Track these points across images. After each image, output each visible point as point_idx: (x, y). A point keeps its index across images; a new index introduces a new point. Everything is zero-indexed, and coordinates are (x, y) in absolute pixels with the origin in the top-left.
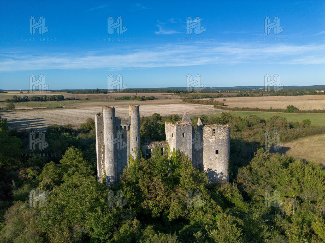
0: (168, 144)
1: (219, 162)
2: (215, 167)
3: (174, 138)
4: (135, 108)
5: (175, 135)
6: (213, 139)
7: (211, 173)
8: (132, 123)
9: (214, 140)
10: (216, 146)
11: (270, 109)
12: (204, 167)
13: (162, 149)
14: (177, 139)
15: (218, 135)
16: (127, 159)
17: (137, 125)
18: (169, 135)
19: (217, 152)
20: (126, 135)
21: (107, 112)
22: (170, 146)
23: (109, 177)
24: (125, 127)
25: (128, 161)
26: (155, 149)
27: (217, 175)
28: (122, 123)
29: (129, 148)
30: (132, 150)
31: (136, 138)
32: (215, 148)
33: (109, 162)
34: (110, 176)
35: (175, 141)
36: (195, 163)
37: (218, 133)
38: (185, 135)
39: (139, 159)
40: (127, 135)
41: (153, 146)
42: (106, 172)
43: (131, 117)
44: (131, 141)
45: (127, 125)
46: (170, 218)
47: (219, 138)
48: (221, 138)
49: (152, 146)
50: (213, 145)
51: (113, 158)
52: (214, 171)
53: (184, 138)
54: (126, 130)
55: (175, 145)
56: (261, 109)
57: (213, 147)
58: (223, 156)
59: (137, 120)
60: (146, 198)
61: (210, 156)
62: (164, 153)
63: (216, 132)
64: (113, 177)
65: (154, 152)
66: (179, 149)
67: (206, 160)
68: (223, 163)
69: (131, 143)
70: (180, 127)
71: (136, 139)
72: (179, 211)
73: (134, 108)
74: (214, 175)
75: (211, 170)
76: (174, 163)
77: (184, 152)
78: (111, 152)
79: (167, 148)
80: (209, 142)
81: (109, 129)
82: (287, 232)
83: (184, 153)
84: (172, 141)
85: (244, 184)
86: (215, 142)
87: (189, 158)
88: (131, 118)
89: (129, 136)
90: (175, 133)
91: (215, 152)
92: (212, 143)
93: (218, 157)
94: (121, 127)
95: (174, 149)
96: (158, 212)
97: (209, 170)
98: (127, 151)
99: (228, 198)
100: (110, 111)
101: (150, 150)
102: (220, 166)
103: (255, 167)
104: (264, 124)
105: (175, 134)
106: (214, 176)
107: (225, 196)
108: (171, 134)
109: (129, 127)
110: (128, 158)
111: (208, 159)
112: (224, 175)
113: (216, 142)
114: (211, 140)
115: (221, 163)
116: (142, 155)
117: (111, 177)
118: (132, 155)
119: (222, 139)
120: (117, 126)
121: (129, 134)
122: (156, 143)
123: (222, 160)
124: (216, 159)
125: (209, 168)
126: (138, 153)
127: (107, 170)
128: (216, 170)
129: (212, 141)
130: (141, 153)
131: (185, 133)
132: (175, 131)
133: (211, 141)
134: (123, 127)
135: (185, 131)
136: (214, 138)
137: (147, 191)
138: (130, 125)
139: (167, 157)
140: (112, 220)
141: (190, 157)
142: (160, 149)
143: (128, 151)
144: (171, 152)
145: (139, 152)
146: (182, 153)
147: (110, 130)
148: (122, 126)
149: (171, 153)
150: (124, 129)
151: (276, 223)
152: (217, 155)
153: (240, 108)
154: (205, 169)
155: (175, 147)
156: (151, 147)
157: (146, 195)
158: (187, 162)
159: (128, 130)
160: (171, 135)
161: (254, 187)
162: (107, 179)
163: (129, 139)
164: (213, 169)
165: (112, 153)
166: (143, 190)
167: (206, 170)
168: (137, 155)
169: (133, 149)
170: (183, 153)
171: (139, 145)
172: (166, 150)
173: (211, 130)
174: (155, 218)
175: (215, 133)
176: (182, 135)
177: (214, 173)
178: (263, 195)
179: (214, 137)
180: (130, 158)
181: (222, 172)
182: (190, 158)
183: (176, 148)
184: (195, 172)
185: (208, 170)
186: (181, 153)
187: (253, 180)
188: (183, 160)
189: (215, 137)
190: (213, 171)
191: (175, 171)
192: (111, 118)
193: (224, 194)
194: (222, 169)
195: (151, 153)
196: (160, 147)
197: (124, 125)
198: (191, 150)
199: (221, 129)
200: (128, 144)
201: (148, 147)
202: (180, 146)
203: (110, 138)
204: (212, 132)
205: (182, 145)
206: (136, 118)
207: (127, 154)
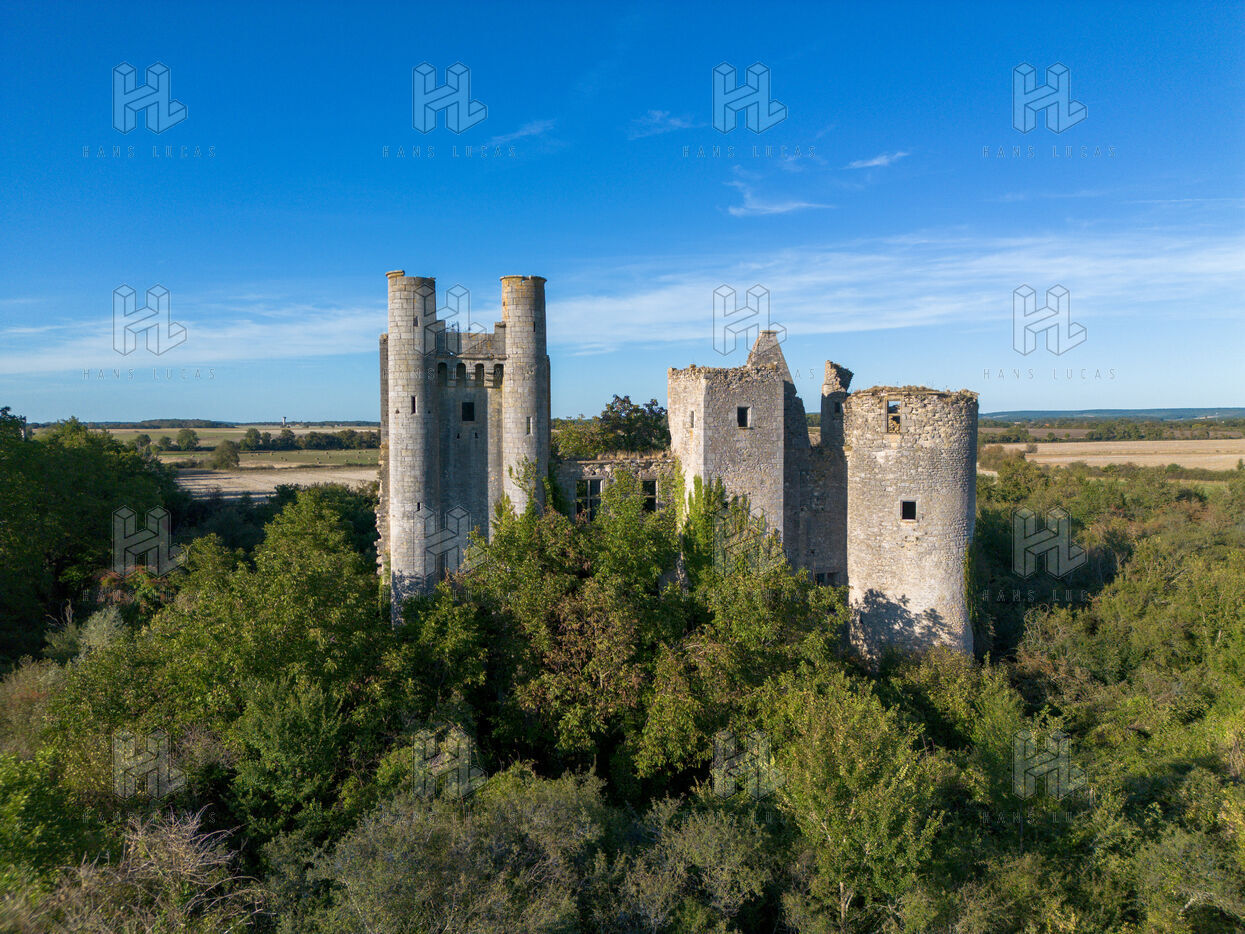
0: (675, 464)
1: (921, 556)
2: (900, 580)
3: (699, 431)
4: (523, 286)
5: (700, 414)
6: (888, 451)
7: (882, 612)
8: (508, 351)
9: (892, 453)
10: (904, 481)
12: (850, 584)
13: (649, 486)
14: (710, 433)
15: (912, 430)
16: (487, 514)
17: (533, 361)
18: (681, 424)
19: (909, 510)
20: (486, 407)
21: (398, 294)
22: (682, 472)
23: (402, 578)
24: (480, 367)
25: (491, 525)
26: (616, 481)
27: (910, 623)
28: (463, 350)
29: (500, 465)
30: (508, 474)
31: (525, 420)
32: (900, 491)
33: (404, 515)
34: (406, 574)
35: (702, 443)
37: (914, 417)
38: (749, 417)
39: (534, 512)
40: (490, 409)
41: (608, 469)
42: (392, 559)
43: (504, 326)
44: (505, 436)
45: (488, 359)
46: (643, 765)
47: (920, 442)
48: (927, 444)
49: (601, 466)
50: (892, 476)
51: (419, 496)
52: (893, 601)
53: (748, 432)
54: (487, 384)
55: (701, 461)
57: (889, 489)
58: (937, 529)
59: (530, 339)
60: (538, 665)
61: (876, 530)
62: (661, 506)
63: (903, 417)
64: (418, 583)
65: (612, 496)
66: (720, 481)
67: (861, 551)
68: (938, 565)
69: (504, 445)
70: (726, 377)
71: (525, 426)
73: (518, 285)
74: (896, 622)
75: (883, 596)
76: (698, 545)
77: (745, 497)
78: (413, 467)
79: (672, 483)
80: (872, 464)
81: (403, 368)
83: (745, 501)
84: (692, 445)
86: (898, 461)
87: (770, 530)
88: (508, 330)
89: (499, 412)
90: (702, 406)
91: (898, 509)
92: (883, 470)
93: (916, 534)
94: (462, 367)
95: (697, 481)
97: (872, 596)
98: (487, 478)
100: (413, 289)
101: (596, 484)
102: (923, 577)
104: (1195, 504)
105: (702, 410)
106: (896, 627)
108: (689, 413)
109: (499, 368)
110: (490, 510)
111: (868, 546)
112: (945, 625)
113: (905, 460)
114: (880, 456)
115: (929, 562)
116: (554, 498)
117: (407, 582)
118: (508, 497)
119: (932, 450)
120: (443, 360)
121: (500, 404)
122: (621, 456)
123: (935, 549)
124: (907, 545)
125: (871, 591)
126: (533, 484)
127: (396, 551)
128: (904, 596)
129: (887, 457)
130: (548, 487)
131: (749, 412)
132: (701, 399)
133: (881, 461)
134: (470, 368)
135: (749, 399)
136: (894, 445)
137: (544, 631)
138: (501, 362)
139: (670, 520)
141: (776, 521)
142: (639, 486)
143: (492, 477)
144: (687, 496)
145: (540, 485)
146: (736, 499)
147: (408, 371)
148: (467, 363)
149: (687, 501)
150: (473, 377)
152: (908, 525)
154: (856, 596)
155: (702, 468)
156: (597, 471)
157: (542, 652)
159: (491, 384)
160: (689, 420)
162: (395, 588)
163: (499, 425)
164: (889, 594)
165: (418, 473)
167: (861, 600)
168: (530, 495)
169: (511, 470)
170: (741, 500)
171: (538, 454)
172: (666, 491)
173: (880, 408)
175: (897, 419)
176: (734, 416)
177: (894, 611)
178: (1147, 728)
179: (894, 440)
180: (500, 510)
181: (932, 610)
182: (777, 532)
183: (707, 473)
185: (866, 600)
186: (730, 500)
189: (899, 437)
190: (888, 603)
192: (412, 320)
194: (937, 593)
195: (599, 501)
196: (643, 474)
197: (475, 359)
198: (781, 493)
199: (926, 402)
200: (491, 449)
201: (586, 469)
202: (723, 468)
203: (410, 404)
204: (883, 417)
205: (733, 461)
206: (526, 329)
207: (490, 493)
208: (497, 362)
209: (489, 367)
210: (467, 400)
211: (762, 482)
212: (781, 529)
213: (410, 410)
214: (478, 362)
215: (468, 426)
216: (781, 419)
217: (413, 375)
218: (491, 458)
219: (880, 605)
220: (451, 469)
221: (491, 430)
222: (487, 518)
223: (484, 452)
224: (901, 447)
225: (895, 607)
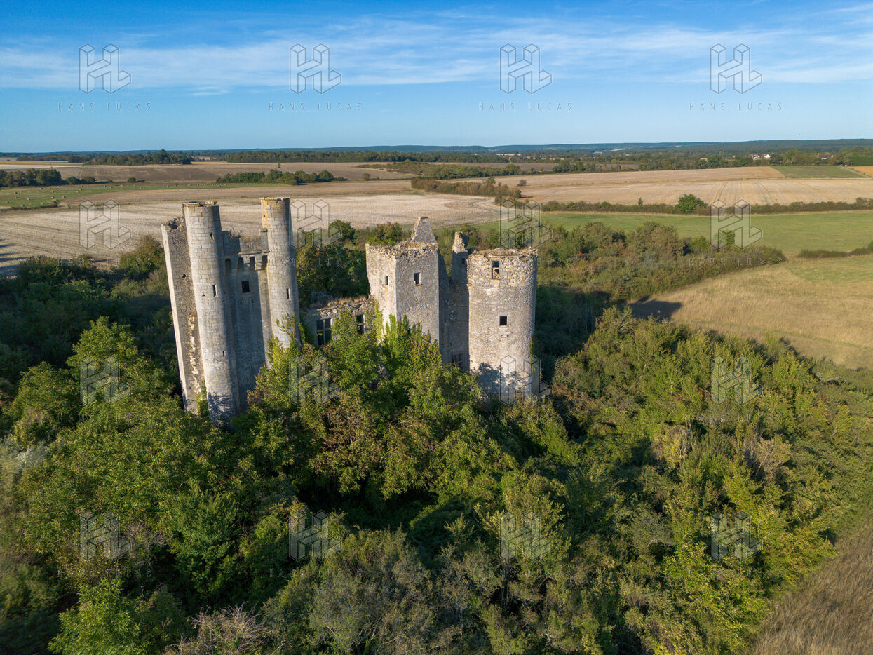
0: (375, 304)
1: (509, 345)
2: (498, 358)
3: (392, 289)
4: (278, 205)
5: (393, 279)
6: (493, 289)
7: (488, 375)
8: (271, 247)
9: (495, 290)
10: (501, 305)
11: (637, 204)
12: (471, 359)
13: (360, 318)
14: (399, 291)
15: (505, 277)
16: (264, 348)
17: (288, 253)
18: (378, 281)
19: (503, 321)
20: (257, 282)
21: (197, 219)
22: (380, 310)
23: (217, 397)
24: (252, 259)
25: (266, 354)
26: (340, 318)
28: (242, 250)
29: (269, 317)
30: (276, 324)
31: (286, 290)
32: (499, 311)
33: (214, 359)
34: (219, 394)
35: (395, 297)
36: (448, 351)
37: (507, 270)
38: (420, 278)
39: (297, 347)
40: (260, 283)
41: (335, 311)
42: (207, 385)
43: (267, 231)
44: (271, 300)
45: (258, 253)
46: (386, 492)
47: (509, 284)
48: (513, 285)
49: (331, 310)
50: (494, 302)
51: (223, 347)
52: (495, 369)
53: (420, 287)
54: (257, 268)
55: (395, 307)
56: (615, 206)
57: (493, 310)
58: (517, 330)
59: (285, 240)
60: (321, 446)
61: (486, 331)
62: (367, 329)
63: (501, 270)
64: (228, 399)
65: (339, 327)
66: (406, 317)
67: (477, 342)
68: (517, 349)
69: (271, 306)
70: (407, 257)
71: (286, 295)
72: (409, 475)
73: (274, 204)
74: (496, 379)
75: (489, 366)
76: (394, 355)
77: (419, 324)
78: (218, 330)
79: (374, 315)
80: (484, 296)
81: (205, 267)
82: (667, 504)
83: (419, 327)
84: (387, 296)
85: (570, 398)
86: (498, 295)
87: (432, 340)
88: (269, 234)
89: (266, 284)
90: (394, 274)
91: (497, 320)
92: (490, 299)
93: (507, 333)
94: (241, 260)
95: (392, 318)
96: (356, 480)
97: (483, 366)
98: (262, 327)
99: (532, 433)
100: (207, 215)
101: (328, 321)
102: (510, 356)
103: (597, 356)
104: (621, 244)
105: (395, 277)
106: (497, 382)
107: (523, 430)
108: (384, 276)
109: (265, 259)
110: (265, 345)
111: (481, 340)
113: (501, 294)
114: (488, 291)
115: (513, 348)
116: (306, 335)
117: (221, 399)
118: (277, 338)
119: (516, 288)
120: (228, 257)
121: (266, 280)
122: (342, 302)
123: (516, 340)
124: (502, 339)
125: (483, 364)
126: (293, 330)
127: (210, 381)
128: (500, 366)
129: (492, 292)
130: (302, 330)
131: (420, 275)
132: (393, 270)
133: (489, 294)
134: (246, 260)
135: (420, 268)
136: (496, 285)
137: (322, 428)
138: (266, 254)
139: (373, 338)
140: (233, 508)
141: (435, 335)
142: (355, 319)
143: (265, 326)
144: (384, 325)
145: (297, 329)
146: (414, 326)
147: (209, 269)
148: (244, 257)
149: (385, 328)
150: (248, 266)
151: (643, 485)
152: (503, 329)
153: (563, 205)
154: (474, 365)
155: (396, 311)
156: (329, 313)
157: (322, 439)
158: (427, 348)
159: (260, 268)
160: (384, 280)
161: (594, 404)
162: (212, 403)
163: (266, 293)
164: (493, 365)
165: (221, 333)
166: (312, 426)
167: (477, 368)
168: (292, 336)
169: (278, 322)
170: (417, 326)
171: (295, 310)
172: (370, 320)
173: (488, 264)
174: (347, 495)
175: (498, 271)
176: (412, 278)
177: (495, 374)
178: (615, 423)
179: (496, 283)
180: (271, 345)
182: (436, 340)
183: (399, 315)
184: (448, 375)
185: (480, 368)
186: (411, 327)
187: (591, 386)
188: (418, 346)
189: (499, 281)
190: (492, 370)
191: (396, 375)
192: (208, 235)
193: (520, 425)
195: (330, 331)
196: (355, 312)
197: (249, 254)
198: (438, 319)
199: (513, 261)
200: (263, 308)
201: (322, 313)
202: (407, 309)
203: (212, 291)
204: (490, 270)
205: (412, 305)
206: (282, 233)
207: (264, 336)
208: (263, 254)
209: (258, 258)
210: (245, 280)
211: (428, 314)
212: (438, 339)
213: (213, 294)
214: (251, 256)
215: (247, 295)
216: (437, 277)
217: (212, 271)
218: (263, 314)
219: (488, 371)
220: (238, 324)
221: (262, 297)
222: (264, 351)
223: (259, 311)
224: (500, 286)
225: (496, 372)
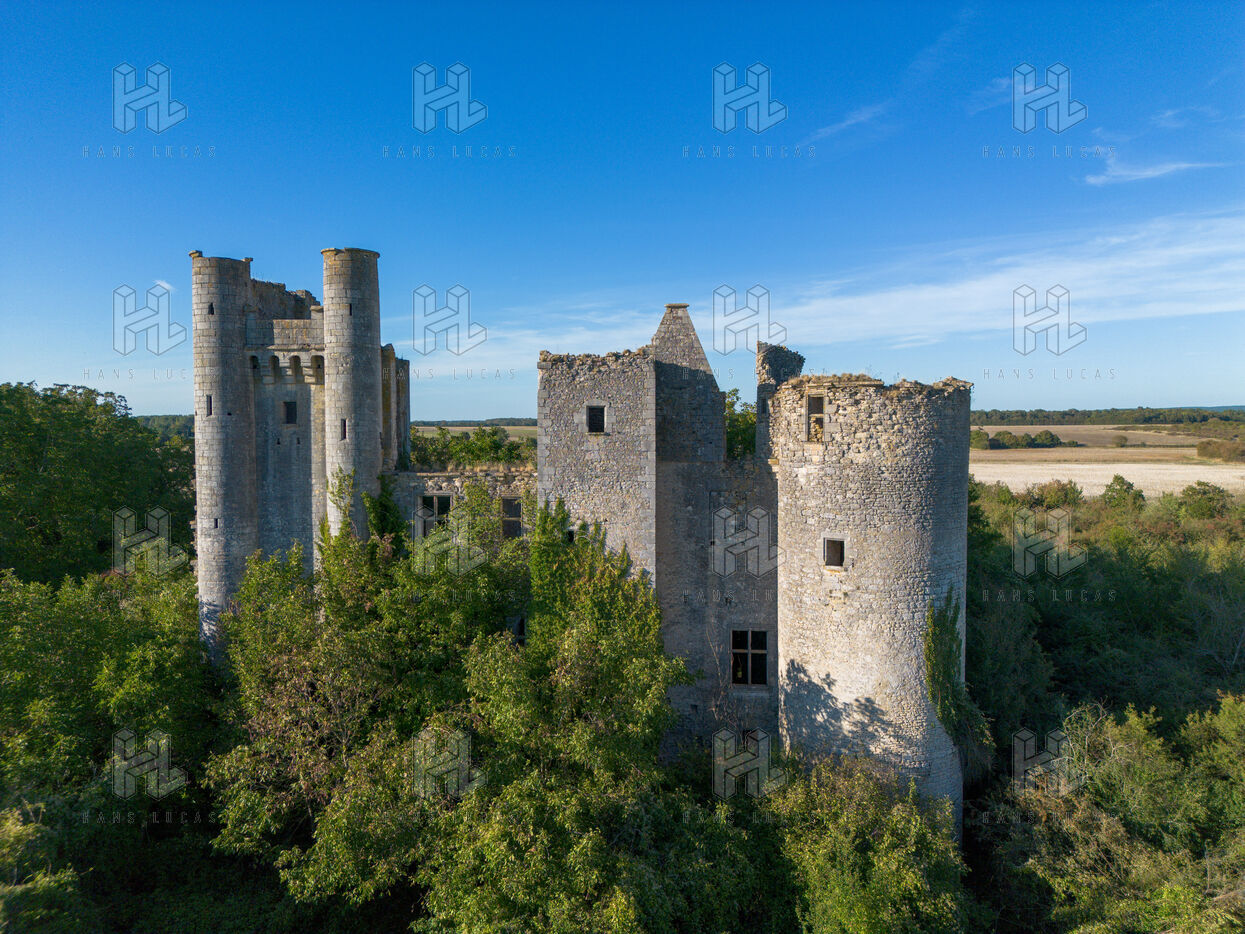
1: (852, 620)
2: (824, 652)
6: (810, 468)
8: (327, 338)
9: (814, 470)
10: (829, 510)
12: (778, 649)
13: (511, 506)
15: (838, 437)
16: (312, 534)
17: (349, 351)
20: (309, 407)
21: (194, 278)
26: (468, 498)
27: (836, 714)
28: (277, 341)
29: (324, 475)
31: (339, 423)
32: (823, 525)
33: (202, 533)
36: (720, 618)
37: (841, 419)
38: (606, 419)
40: (314, 410)
41: (457, 483)
44: (326, 442)
45: (304, 349)
47: (851, 455)
48: (860, 458)
49: (450, 479)
50: (813, 503)
52: (816, 680)
53: (601, 439)
54: (308, 380)
57: (811, 521)
59: (345, 325)
61: (797, 577)
62: (525, 531)
63: (826, 419)
66: (561, 503)
68: (876, 635)
69: (326, 452)
70: (570, 366)
74: (818, 710)
77: (598, 526)
80: (793, 485)
81: (199, 363)
83: (598, 530)
86: (821, 482)
87: (635, 571)
88: (325, 315)
91: (820, 551)
92: (804, 493)
93: (846, 588)
94: (276, 359)
97: (794, 670)
98: (311, 491)
100: (207, 271)
101: (444, 501)
102: (853, 651)
105: (538, 411)
106: (820, 718)
109: (318, 363)
110: (314, 528)
112: (889, 724)
113: (829, 481)
114: (801, 474)
115: (862, 630)
119: (866, 467)
121: (323, 404)
123: (873, 611)
124: (833, 602)
125: (794, 663)
126: (348, 500)
128: (828, 675)
129: (808, 476)
130: (369, 504)
131: (606, 412)
133: (802, 481)
134: (284, 360)
136: (816, 459)
138: (320, 353)
141: (644, 559)
142: (496, 506)
143: (316, 490)
146: (584, 527)
148: (280, 355)
150: (289, 372)
152: (832, 574)
154: (782, 667)
156: (444, 485)
158: (620, 587)
159: (313, 380)
164: (810, 669)
167: (786, 675)
168: (345, 513)
170: (592, 529)
171: (356, 463)
172: (530, 513)
175: (820, 422)
176: (582, 418)
177: (817, 694)
179: (815, 451)
180: (324, 529)
181: (868, 700)
182: (645, 573)
185: (790, 675)
186: (575, 528)
188: (591, 576)
189: (821, 448)
190: (810, 682)
192: (206, 306)
194: (875, 677)
197: (289, 351)
198: (652, 521)
199: (858, 397)
200: (315, 457)
201: (430, 483)
202: (567, 486)
203: (204, 404)
204: (804, 419)
205: (582, 479)
206: (340, 312)
207: (314, 509)
208: (314, 353)
209: (305, 359)
210: (288, 399)
211: (624, 505)
212: (652, 569)
213: (205, 412)
214: (292, 354)
215: (290, 429)
216: (651, 422)
217: (207, 370)
218: (314, 467)
219: (801, 682)
220: (270, 479)
221: (315, 435)
222: (311, 539)
223: (308, 460)
224: (824, 462)
225: (818, 690)
